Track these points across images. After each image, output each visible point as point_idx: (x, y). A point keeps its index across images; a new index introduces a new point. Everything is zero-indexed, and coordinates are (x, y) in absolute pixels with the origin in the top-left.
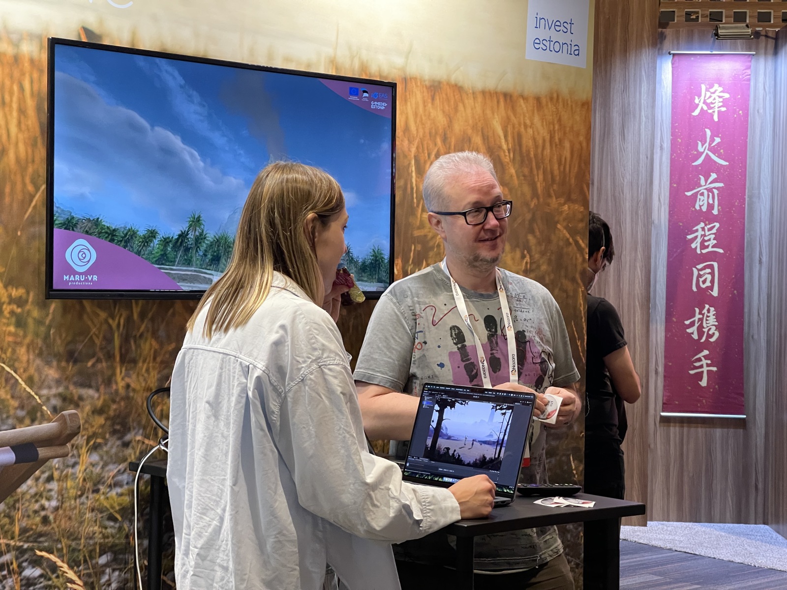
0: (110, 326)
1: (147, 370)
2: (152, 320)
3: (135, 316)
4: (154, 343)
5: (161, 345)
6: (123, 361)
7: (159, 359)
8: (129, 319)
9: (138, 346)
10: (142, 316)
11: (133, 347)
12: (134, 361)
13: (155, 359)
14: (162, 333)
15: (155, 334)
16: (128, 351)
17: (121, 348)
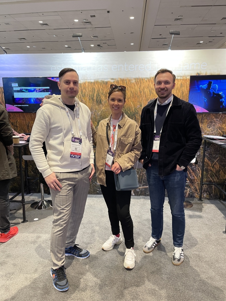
0: (199, 118)
1: (205, 124)
2: (206, 117)
3: (204, 116)
4: (207, 120)
5: (208, 120)
6: (201, 122)
7: (207, 122)
8: (202, 116)
9: (204, 121)
10: (205, 116)
11: (203, 121)
12: (203, 123)
13: (207, 123)
14: (208, 119)
15: (207, 119)
16: (202, 121)
17: (201, 121)
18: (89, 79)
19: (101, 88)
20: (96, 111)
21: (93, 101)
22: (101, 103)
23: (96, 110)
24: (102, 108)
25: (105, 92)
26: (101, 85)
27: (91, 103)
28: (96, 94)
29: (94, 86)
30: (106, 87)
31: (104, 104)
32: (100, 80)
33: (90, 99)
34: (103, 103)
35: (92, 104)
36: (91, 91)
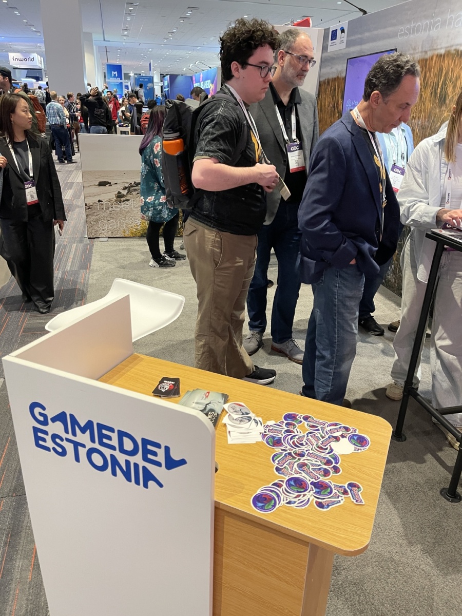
18: (439, 47)
19: (452, 66)
20: (435, 119)
21: (435, 98)
22: (445, 103)
23: (435, 117)
24: (444, 114)
25: (455, 76)
26: (452, 61)
27: (432, 102)
28: (441, 82)
29: (443, 64)
30: (458, 65)
31: (449, 104)
32: (453, 48)
33: (432, 92)
34: (447, 102)
35: (433, 104)
36: (437, 73)
